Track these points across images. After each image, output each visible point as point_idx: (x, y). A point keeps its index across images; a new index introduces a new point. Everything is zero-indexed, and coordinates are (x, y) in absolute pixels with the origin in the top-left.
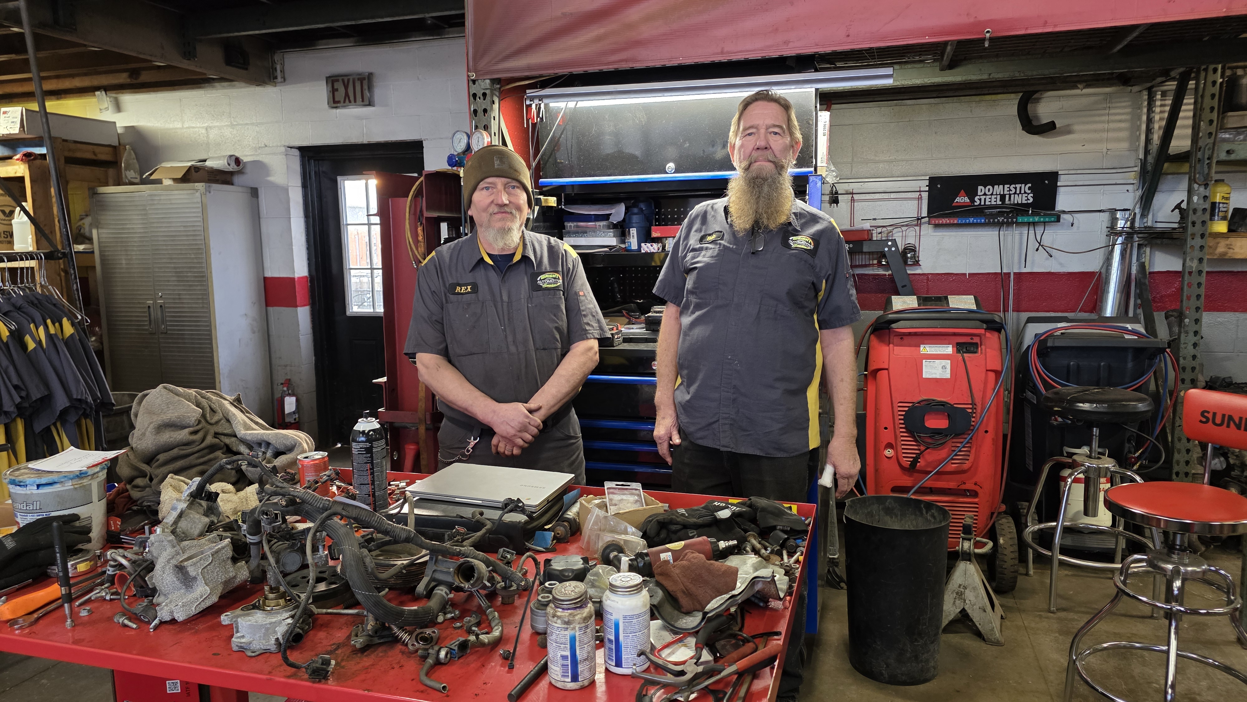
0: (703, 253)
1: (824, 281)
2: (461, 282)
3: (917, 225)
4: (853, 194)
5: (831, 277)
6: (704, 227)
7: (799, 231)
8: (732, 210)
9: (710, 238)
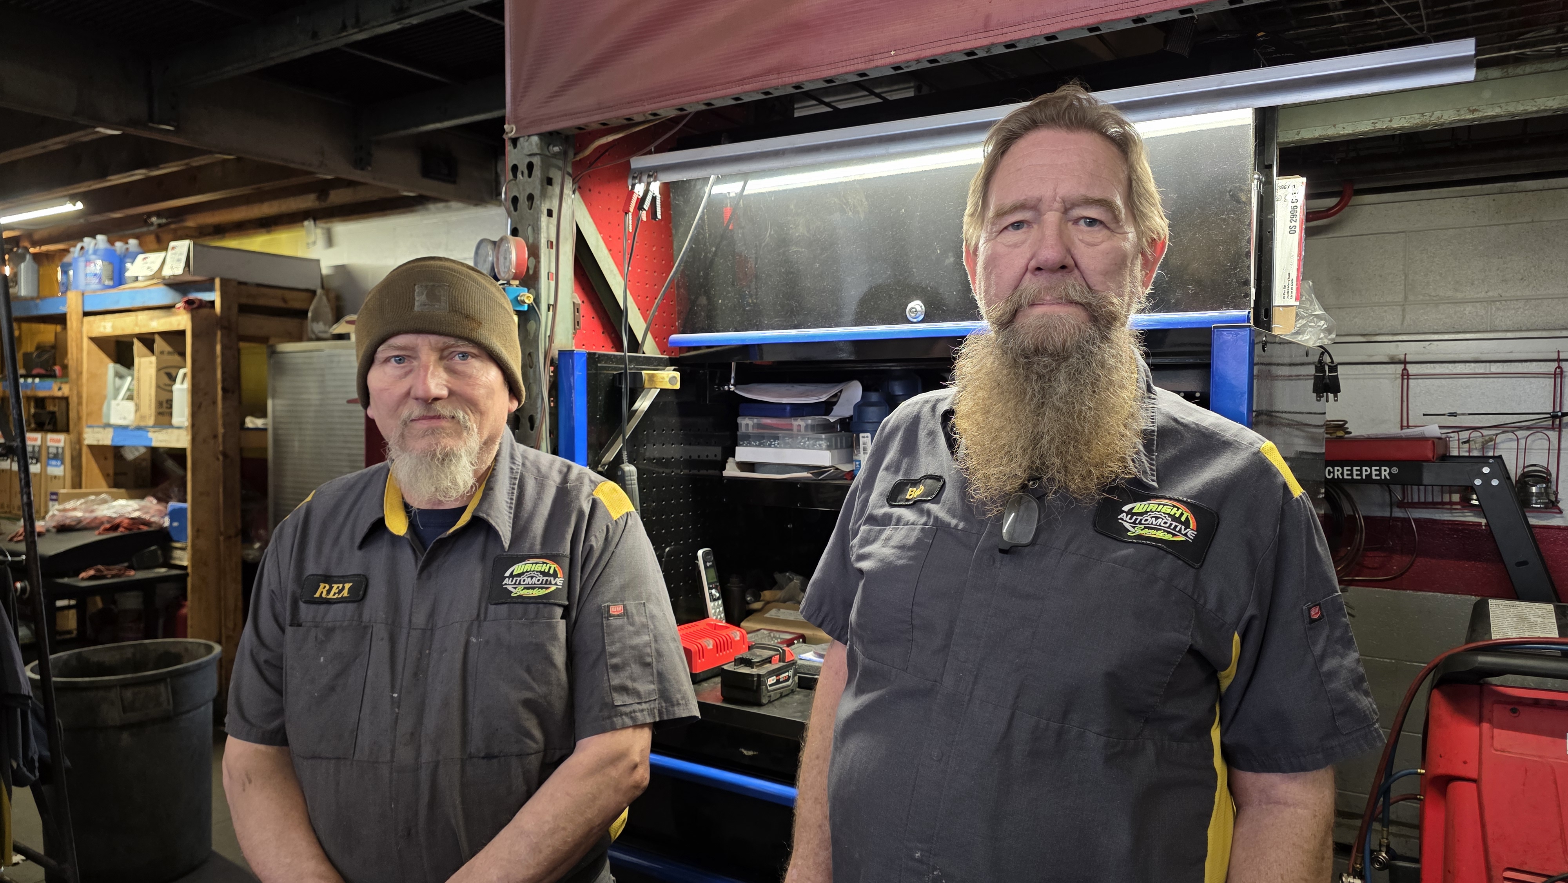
0: (888, 531)
1: (1237, 637)
2: (335, 573)
3: (1552, 428)
4: (1405, 363)
5: (1256, 624)
6: (905, 461)
7: (1152, 488)
8: (960, 423)
9: (914, 493)
